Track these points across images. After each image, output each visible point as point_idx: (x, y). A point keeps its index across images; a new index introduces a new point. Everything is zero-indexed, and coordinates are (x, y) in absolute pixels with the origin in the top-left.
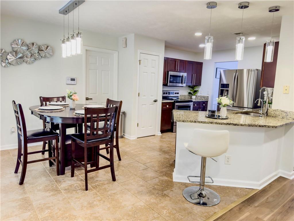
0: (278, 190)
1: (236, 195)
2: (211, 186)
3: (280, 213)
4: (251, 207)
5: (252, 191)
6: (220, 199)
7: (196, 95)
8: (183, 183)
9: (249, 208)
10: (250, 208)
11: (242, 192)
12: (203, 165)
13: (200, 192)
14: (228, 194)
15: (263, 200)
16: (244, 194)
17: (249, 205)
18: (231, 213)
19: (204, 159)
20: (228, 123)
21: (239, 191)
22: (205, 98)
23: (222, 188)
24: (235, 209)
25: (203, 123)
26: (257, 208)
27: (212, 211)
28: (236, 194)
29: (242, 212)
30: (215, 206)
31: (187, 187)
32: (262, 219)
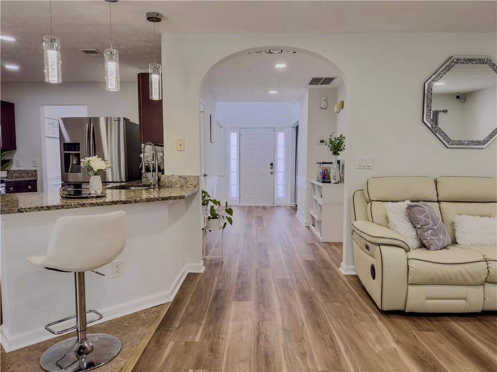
0: (195, 293)
1: (142, 325)
2: (94, 328)
3: (209, 323)
4: (171, 331)
5: (161, 308)
6: (120, 342)
7: (6, 169)
8: (32, 346)
9: (169, 335)
10: (171, 334)
11: (149, 317)
12: (80, 290)
13: (80, 345)
14: (129, 328)
15: (182, 314)
16: (153, 316)
17: (168, 331)
18: (146, 356)
19: (80, 277)
20: (112, 202)
21: (144, 316)
22: (30, 174)
23: (115, 322)
24: (151, 346)
25: (66, 208)
26: (181, 329)
27: (115, 368)
28: (141, 323)
29: (162, 346)
30: (118, 358)
31: (44, 350)
32: (193, 342)
